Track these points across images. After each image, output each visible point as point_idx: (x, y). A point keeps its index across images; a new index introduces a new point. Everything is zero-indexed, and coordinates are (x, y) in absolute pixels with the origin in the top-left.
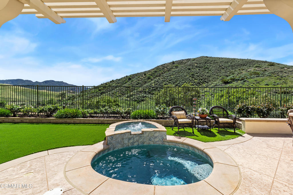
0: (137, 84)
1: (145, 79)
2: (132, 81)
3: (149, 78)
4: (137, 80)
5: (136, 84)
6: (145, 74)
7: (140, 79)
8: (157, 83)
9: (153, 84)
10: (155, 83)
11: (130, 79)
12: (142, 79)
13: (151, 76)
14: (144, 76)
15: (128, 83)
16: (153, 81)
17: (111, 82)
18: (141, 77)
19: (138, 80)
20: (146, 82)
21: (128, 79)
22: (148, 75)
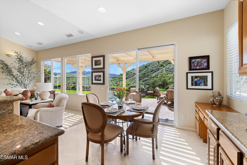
0: (152, 71)
1: (158, 67)
2: (147, 69)
3: (162, 66)
4: (151, 68)
5: (150, 71)
6: (158, 63)
7: (154, 67)
8: (167, 69)
9: (164, 71)
10: (166, 70)
11: (146, 67)
12: (156, 66)
13: (164, 63)
14: (158, 64)
15: (145, 70)
16: (164, 68)
17: (132, 70)
18: (155, 65)
19: (153, 68)
20: (159, 69)
21: (144, 67)
22: (161, 63)
